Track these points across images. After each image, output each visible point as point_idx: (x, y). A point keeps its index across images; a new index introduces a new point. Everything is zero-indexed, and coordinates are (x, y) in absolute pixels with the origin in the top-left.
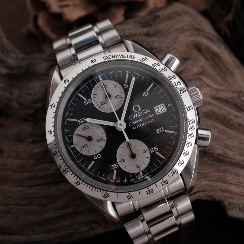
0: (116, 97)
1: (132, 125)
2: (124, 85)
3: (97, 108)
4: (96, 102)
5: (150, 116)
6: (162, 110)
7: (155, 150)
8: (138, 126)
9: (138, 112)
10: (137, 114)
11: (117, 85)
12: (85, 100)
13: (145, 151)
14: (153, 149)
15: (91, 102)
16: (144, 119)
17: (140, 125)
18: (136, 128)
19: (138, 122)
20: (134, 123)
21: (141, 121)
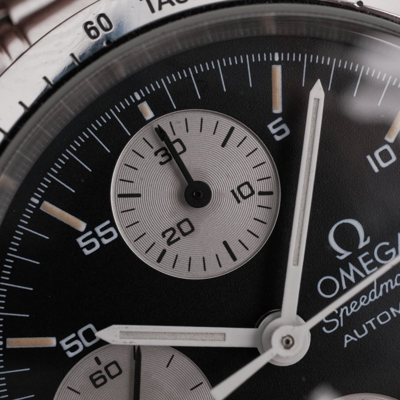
0: (238, 195)
1: (339, 323)
2: (270, 126)
3: (149, 261)
4: (137, 231)
8: (369, 326)
9: (356, 252)
10: (352, 267)
11: (232, 129)
12: (80, 234)
15: (115, 236)
16: (389, 284)
17: (376, 318)
18: (360, 337)
19: (365, 303)
20: (348, 314)
21: (376, 297)
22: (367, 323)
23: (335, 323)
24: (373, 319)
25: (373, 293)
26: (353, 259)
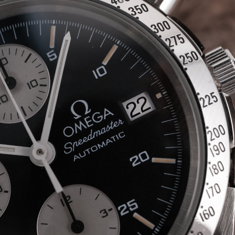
0: (30, 85)
1: (72, 149)
2: (48, 54)
5: (115, 126)
6: (144, 109)
7: (131, 209)
8: (86, 152)
9: (84, 116)
10: (81, 123)
11: (30, 54)
13: (105, 212)
14: (124, 205)
16: (98, 132)
17: (90, 149)
18: (82, 157)
19: (86, 141)
20: (77, 145)
21: (91, 138)
22: (86, 150)
23: (70, 149)
24: (89, 149)
25: (90, 136)
26: (82, 119)
